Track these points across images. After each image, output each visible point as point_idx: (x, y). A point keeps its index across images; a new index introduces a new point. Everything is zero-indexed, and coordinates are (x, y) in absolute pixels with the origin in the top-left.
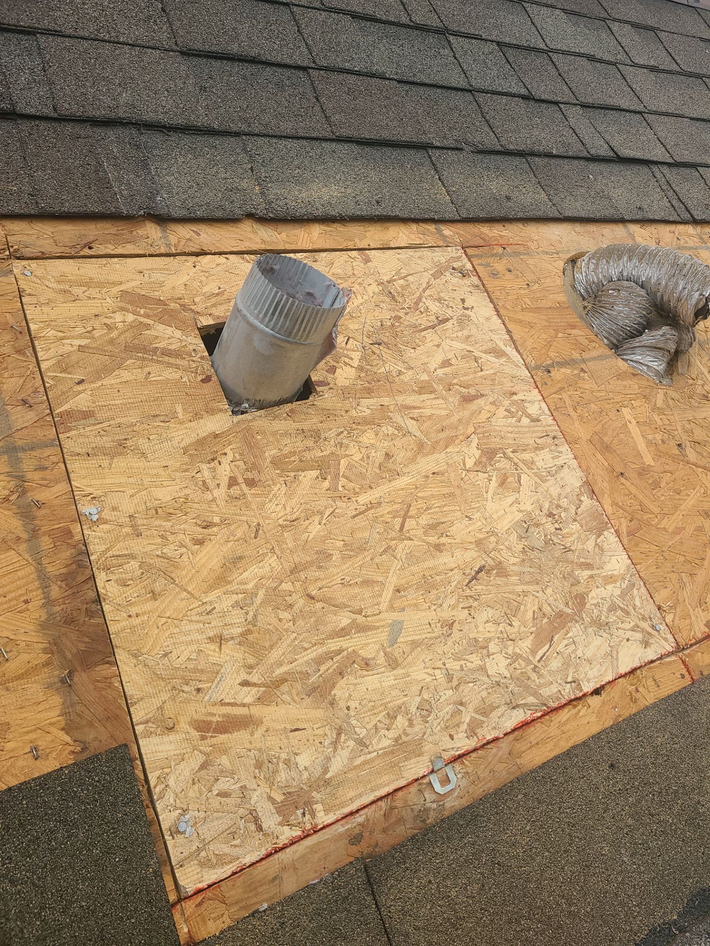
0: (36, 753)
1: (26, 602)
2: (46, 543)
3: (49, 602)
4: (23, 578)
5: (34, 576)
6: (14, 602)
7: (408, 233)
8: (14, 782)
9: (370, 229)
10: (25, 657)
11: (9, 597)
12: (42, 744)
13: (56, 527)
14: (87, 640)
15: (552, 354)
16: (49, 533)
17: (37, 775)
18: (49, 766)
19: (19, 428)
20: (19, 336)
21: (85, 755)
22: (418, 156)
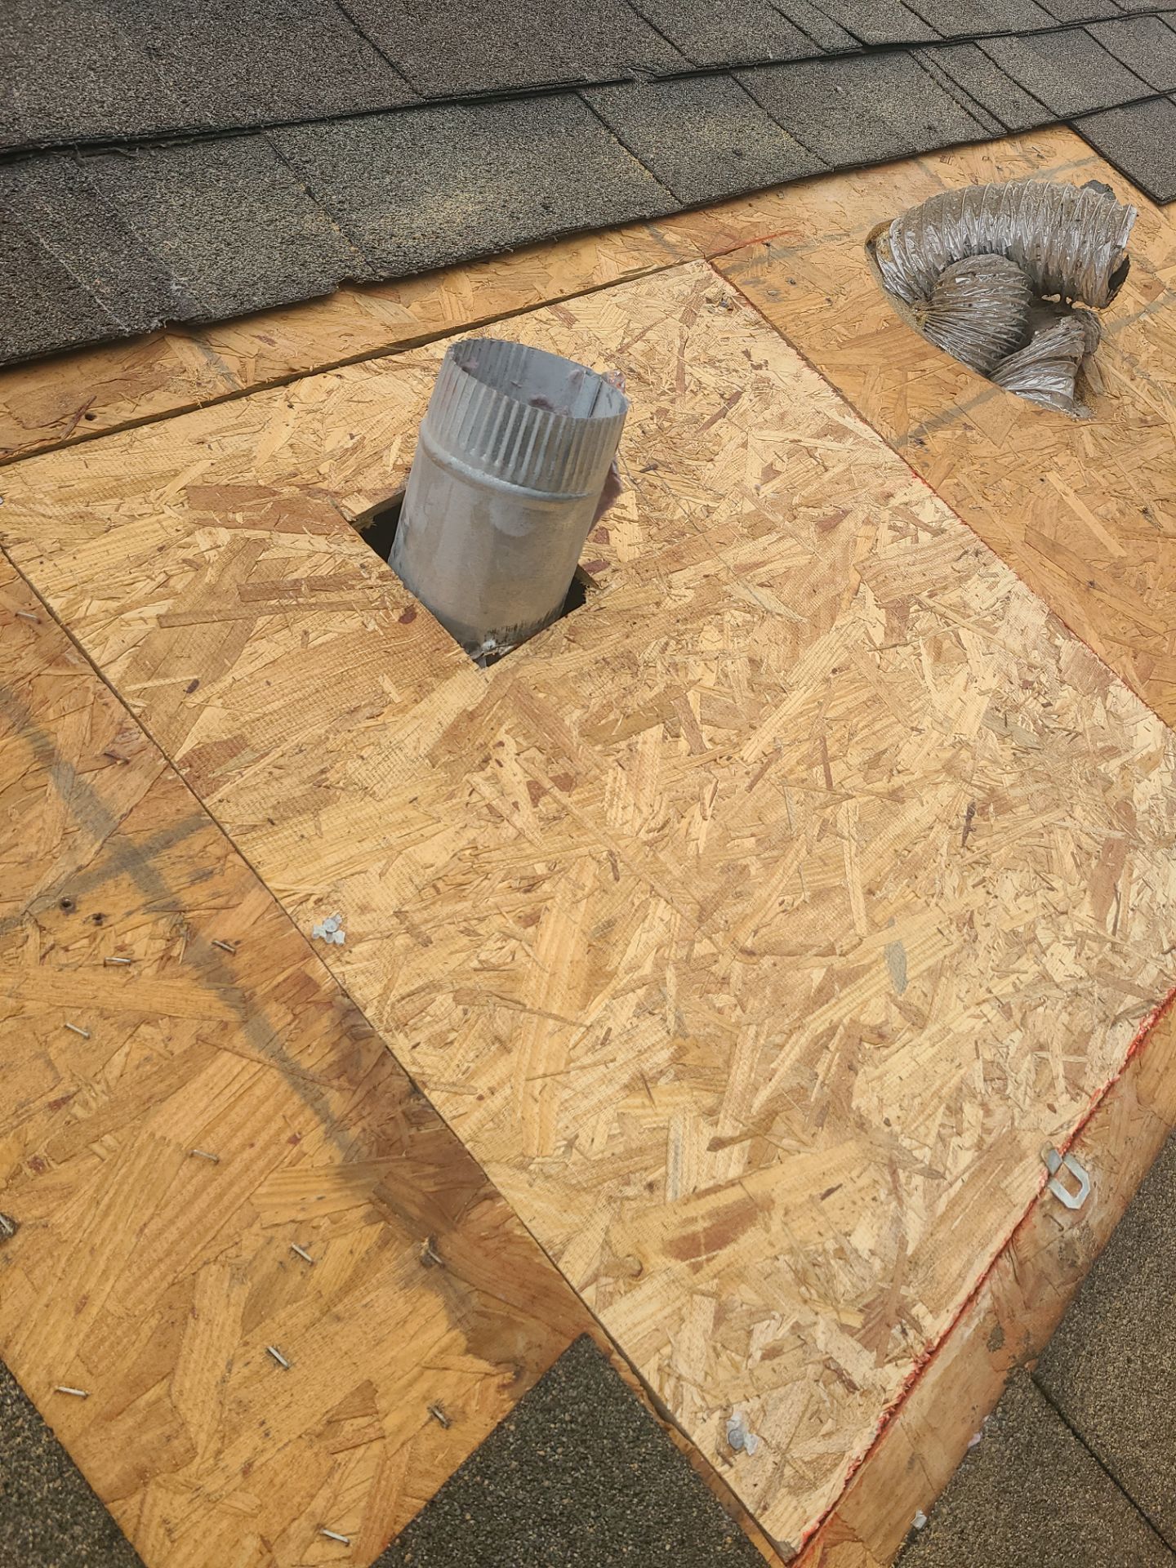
0: (442, 1417)
1: (294, 1140)
2: (276, 1015)
3: (335, 1127)
4: (267, 1098)
5: (285, 1086)
6: (273, 1150)
7: (612, 254)
8: (431, 1487)
9: (550, 260)
10: (340, 1245)
11: (260, 1143)
12: (444, 1394)
13: (280, 978)
14: (431, 1170)
15: (914, 412)
16: (275, 995)
17: (463, 1457)
18: (475, 1430)
19: (124, 811)
20: (38, 628)
21: (527, 1384)
22: (567, 107)
